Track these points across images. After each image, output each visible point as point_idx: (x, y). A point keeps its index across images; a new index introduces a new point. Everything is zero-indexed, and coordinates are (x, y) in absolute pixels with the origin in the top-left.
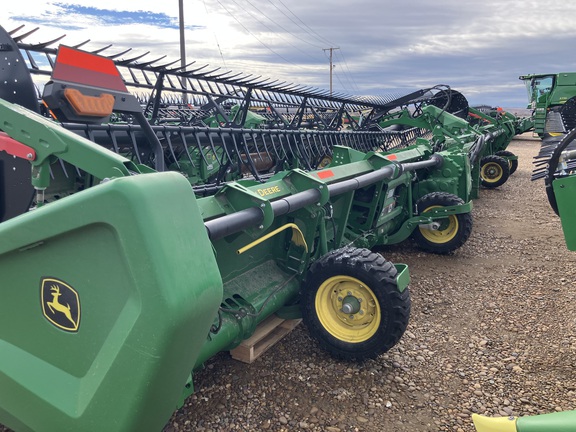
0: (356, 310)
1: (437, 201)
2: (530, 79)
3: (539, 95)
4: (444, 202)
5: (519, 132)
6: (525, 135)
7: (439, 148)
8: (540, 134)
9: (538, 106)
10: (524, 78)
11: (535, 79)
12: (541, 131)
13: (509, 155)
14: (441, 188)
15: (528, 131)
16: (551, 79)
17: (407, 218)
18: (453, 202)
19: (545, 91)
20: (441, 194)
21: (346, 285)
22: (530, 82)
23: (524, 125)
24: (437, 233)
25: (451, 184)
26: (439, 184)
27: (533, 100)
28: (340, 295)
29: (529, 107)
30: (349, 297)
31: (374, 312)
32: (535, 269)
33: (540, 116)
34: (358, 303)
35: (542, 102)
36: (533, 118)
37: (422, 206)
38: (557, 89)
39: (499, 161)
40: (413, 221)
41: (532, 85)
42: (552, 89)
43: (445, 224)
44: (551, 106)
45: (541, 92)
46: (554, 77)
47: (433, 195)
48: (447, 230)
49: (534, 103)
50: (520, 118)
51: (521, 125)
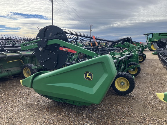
0: (124, 85)
1: (132, 64)
2: (146, 34)
3: (149, 39)
4: (134, 65)
6: (146, 49)
7: (131, 52)
9: (149, 42)
11: (148, 34)
12: (150, 48)
13: (144, 54)
14: (133, 61)
15: (146, 48)
16: (152, 35)
17: (126, 68)
18: (136, 64)
20: (133, 63)
21: (121, 79)
22: (146, 35)
24: (132, 72)
25: (135, 60)
26: (132, 60)
27: (147, 40)
28: (120, 82)
29: (146, 42)
30: (122, 82)
31: (128, 85)
32: (156, 80)
34: (124, 83)
35: (150, 40)
36: (148, 45)
37: (129, 65)
38: (154, 37)
39: (142, 56)
40: (127, 69)
42: (152, 37)
43: (134, 69)
44: (152, 42)
46: (153, 34)
47: (131, 63)
48: (135, 71)
49: (148, 41)
50: (144, 45)
51: (144, 47)
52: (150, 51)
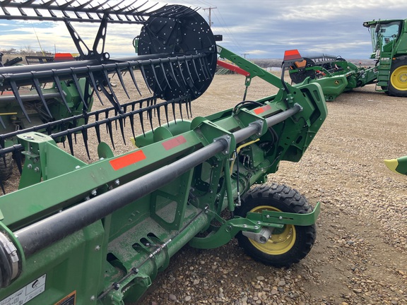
2: (375, 24)
3: (384, 43)
5: (362, 84)
8: (382, 87)
9: (382, 55)
10: (368, 25)
11: (379, 25)
12: (385, 84)
15: (371, 82)
16: (396, 26)
19: (391, 39)
23: (367, 77)
27: (377, 48)
29: (373, 57)
33: (384, 67)
35: (387, 50)
36: (377, 69)
38: (404, 35)
41: (377, 31)
42: (399, 36)
44: (397, 55)
45: (386, 40)
46: (401, 23)
49: (378, 52)
50: (363, 69)
51: (363, 76)
52: (383, 94)
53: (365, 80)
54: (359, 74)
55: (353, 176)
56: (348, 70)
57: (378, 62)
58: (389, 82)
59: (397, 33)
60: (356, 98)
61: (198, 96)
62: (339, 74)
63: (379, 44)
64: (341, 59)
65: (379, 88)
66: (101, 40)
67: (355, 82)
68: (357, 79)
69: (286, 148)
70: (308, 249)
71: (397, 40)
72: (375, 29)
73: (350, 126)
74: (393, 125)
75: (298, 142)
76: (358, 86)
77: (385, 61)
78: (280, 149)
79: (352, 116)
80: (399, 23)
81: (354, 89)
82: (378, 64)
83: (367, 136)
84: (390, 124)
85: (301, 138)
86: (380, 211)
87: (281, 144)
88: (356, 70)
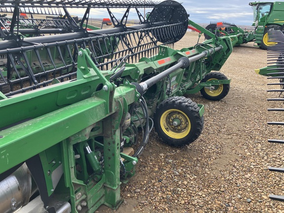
2: (256, 4)
3: (261, 17)
5: (246, 42)
8: (258, 44)
9: (259, 24)
10: (252, 4)
11: (259, 5)
12: (260, 42)
15: (252, 41)
16: (269, 6)
19: (265, 14)
23: (249, 37)
27: (256, 20)
29: (254, 25)
33: (260, 31)
35: (262, 21)
36: (256, 32)
38: (273, 13)
41: (257, 9)
42: (270, 13)
43: (217, 87)
44: (268, 24)
45: (263, 15)
46: (272, 4)
49: (257, 22)
50: (247, 32)
51: (247, 37)
52: (258, 48)
53: (248, 39)
54: (244, 35)
55: (241, 81)
56: (238, 33)
57: (256, 28)
58: (262, 41)
59: (269, 11)
60: (242, 50)
61: (178, 41)
62: (233, 35)
63: (258, 17)
64: (234, 25)
65: (256, 44)
66: (125, 18)
67: (242, 40)
68: (243, 38)
69: (215, 64)
70: (227, 93)
71: (269, 15)
72: (256, 7)
73: (239, 63)
74: (261, 63)
75: (220, 62)
76: (243, 43)
77: (261, 28)
78: (212, 64)
79: (240, 59)
80: (271, 4)
81: (241, 45)
82: (256, 30)
83: (247, 67)
84: (259, 63)
85: (221, 60)
86: (251, 91)
87: (213, 62)
88: (243, 33)
